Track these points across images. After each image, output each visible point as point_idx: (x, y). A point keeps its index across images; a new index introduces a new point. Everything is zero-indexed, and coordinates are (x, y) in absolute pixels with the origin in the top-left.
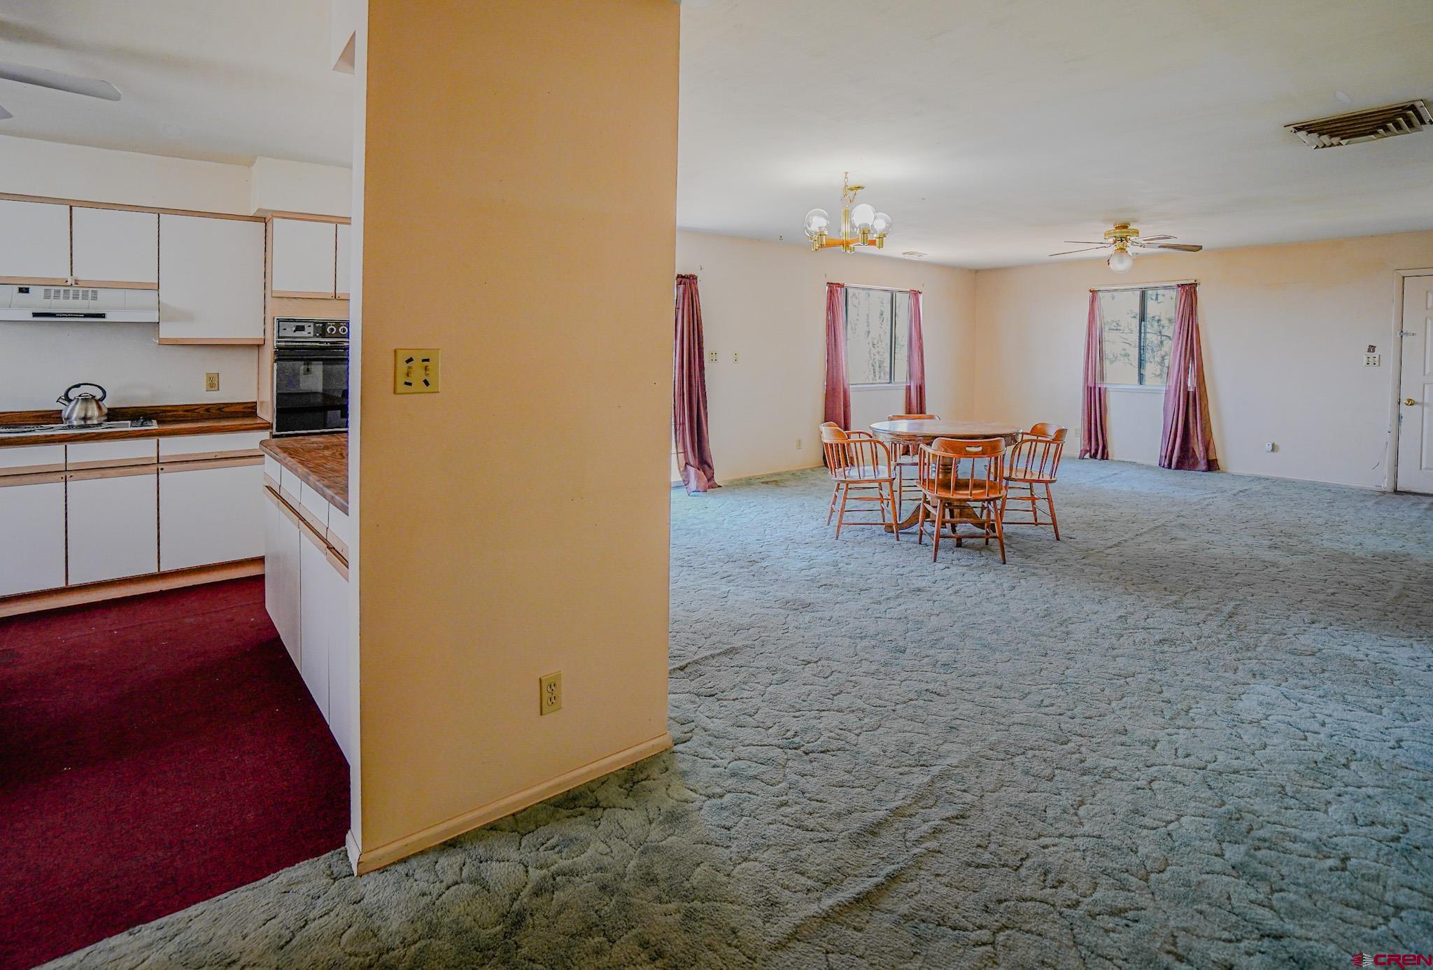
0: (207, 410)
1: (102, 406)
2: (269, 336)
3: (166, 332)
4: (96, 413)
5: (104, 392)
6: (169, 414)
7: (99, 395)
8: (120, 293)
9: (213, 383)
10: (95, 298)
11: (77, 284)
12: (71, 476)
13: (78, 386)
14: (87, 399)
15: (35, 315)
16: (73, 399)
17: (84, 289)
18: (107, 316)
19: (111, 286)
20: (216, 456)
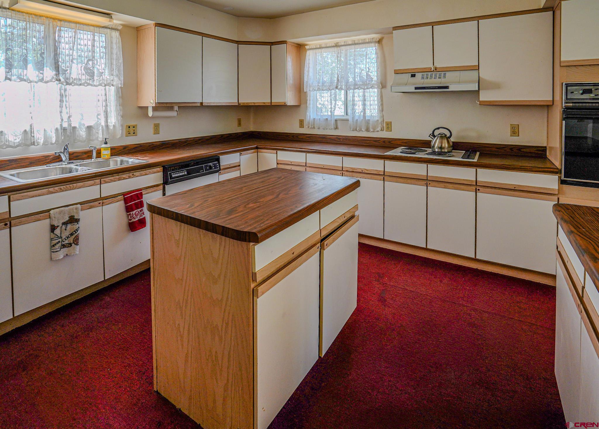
0: (511, 149)
1: (449, 140)
2: (557, 97)
3: (484, 96)
4: (447, 145)
5: (451, 133)
6: (487, 149)
7: (448, 134)
8: (457, 73)
9: (515, 131)
10: (445, 77)
11: (436, 70)
12: (429, 184)
13: (438, 128)
14: (443, 137)
15: (416, 88)
16: (436, 135)
17: (440, 73)
18: (450, 87)
19: (453, 70)
20: (515, 188)
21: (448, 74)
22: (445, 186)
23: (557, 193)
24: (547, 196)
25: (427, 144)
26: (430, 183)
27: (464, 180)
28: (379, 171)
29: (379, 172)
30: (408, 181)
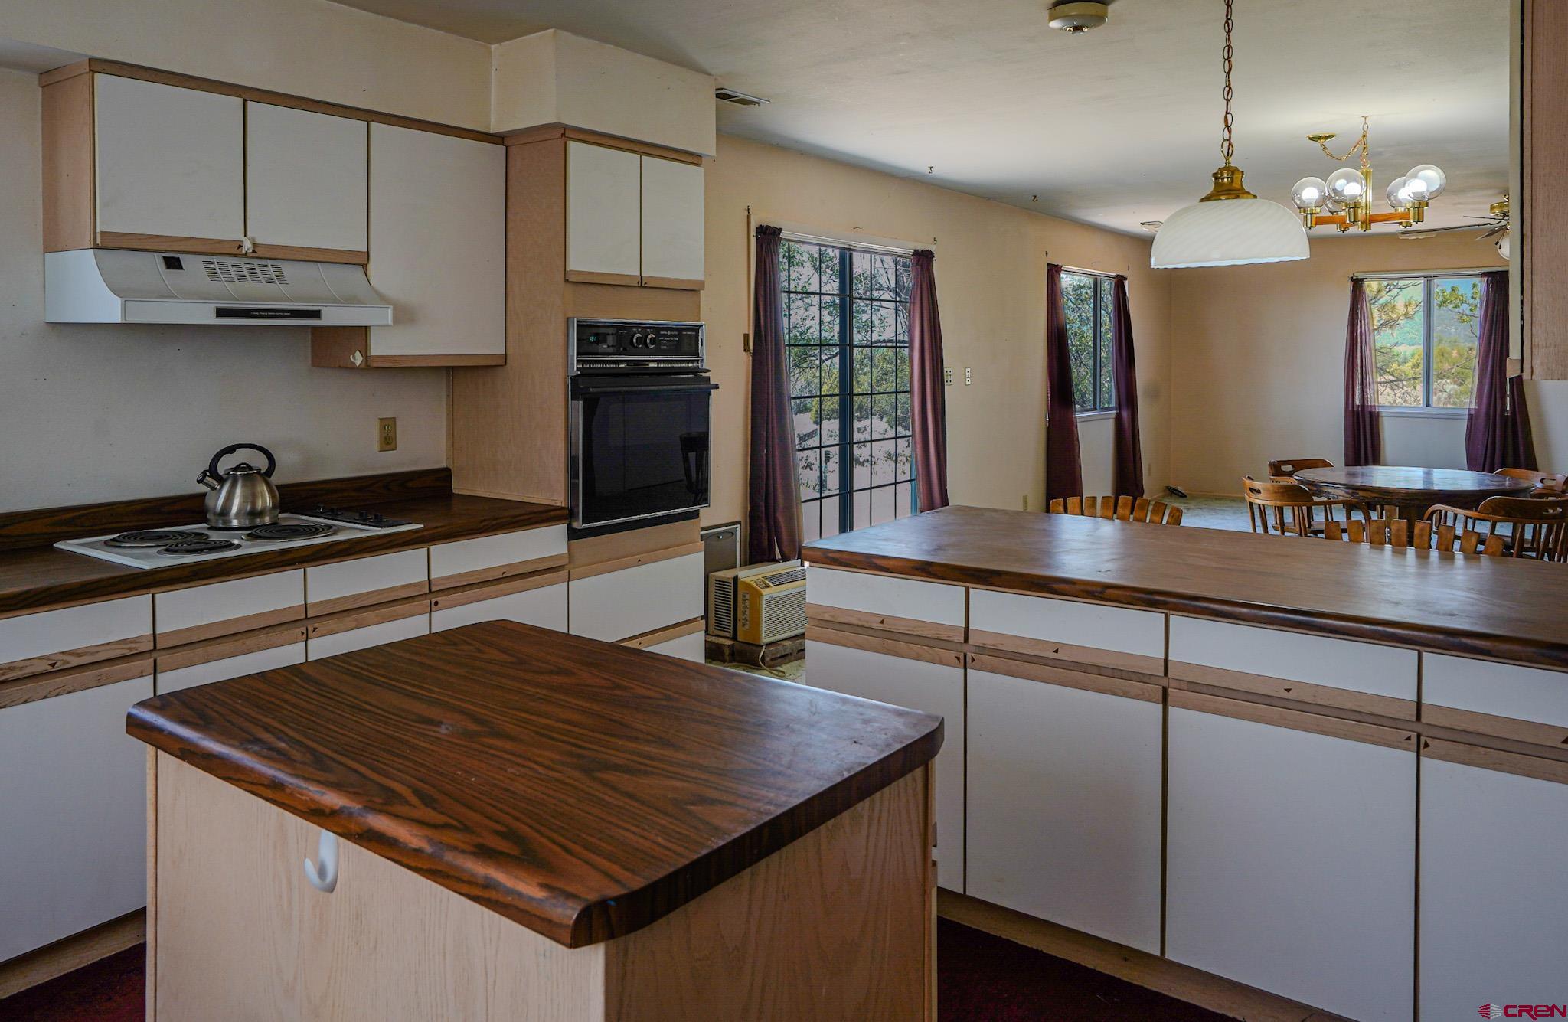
1: (272, 484)
3: (376, 345)
4: (268, 502)
5: (271, 459)
7: (264, 465)
9: (388, 436)
11: (256, 252)
12: (315, 629)
13: (231, 450)
14: (247, 474)
15: (221, 313)
16: (225, 476)
17: (263, 262)
18: (323, 315)
19: (303, 258)
20: (504, 573)
21: (288, 269)
22: (356, 620)
23: (566, 561)
24: (554, 575)
25: (192, 508)
26: (316, 625)
27: (403, 587)
28: (134, 641)
29: (133, 645)
30: (248, 642)
